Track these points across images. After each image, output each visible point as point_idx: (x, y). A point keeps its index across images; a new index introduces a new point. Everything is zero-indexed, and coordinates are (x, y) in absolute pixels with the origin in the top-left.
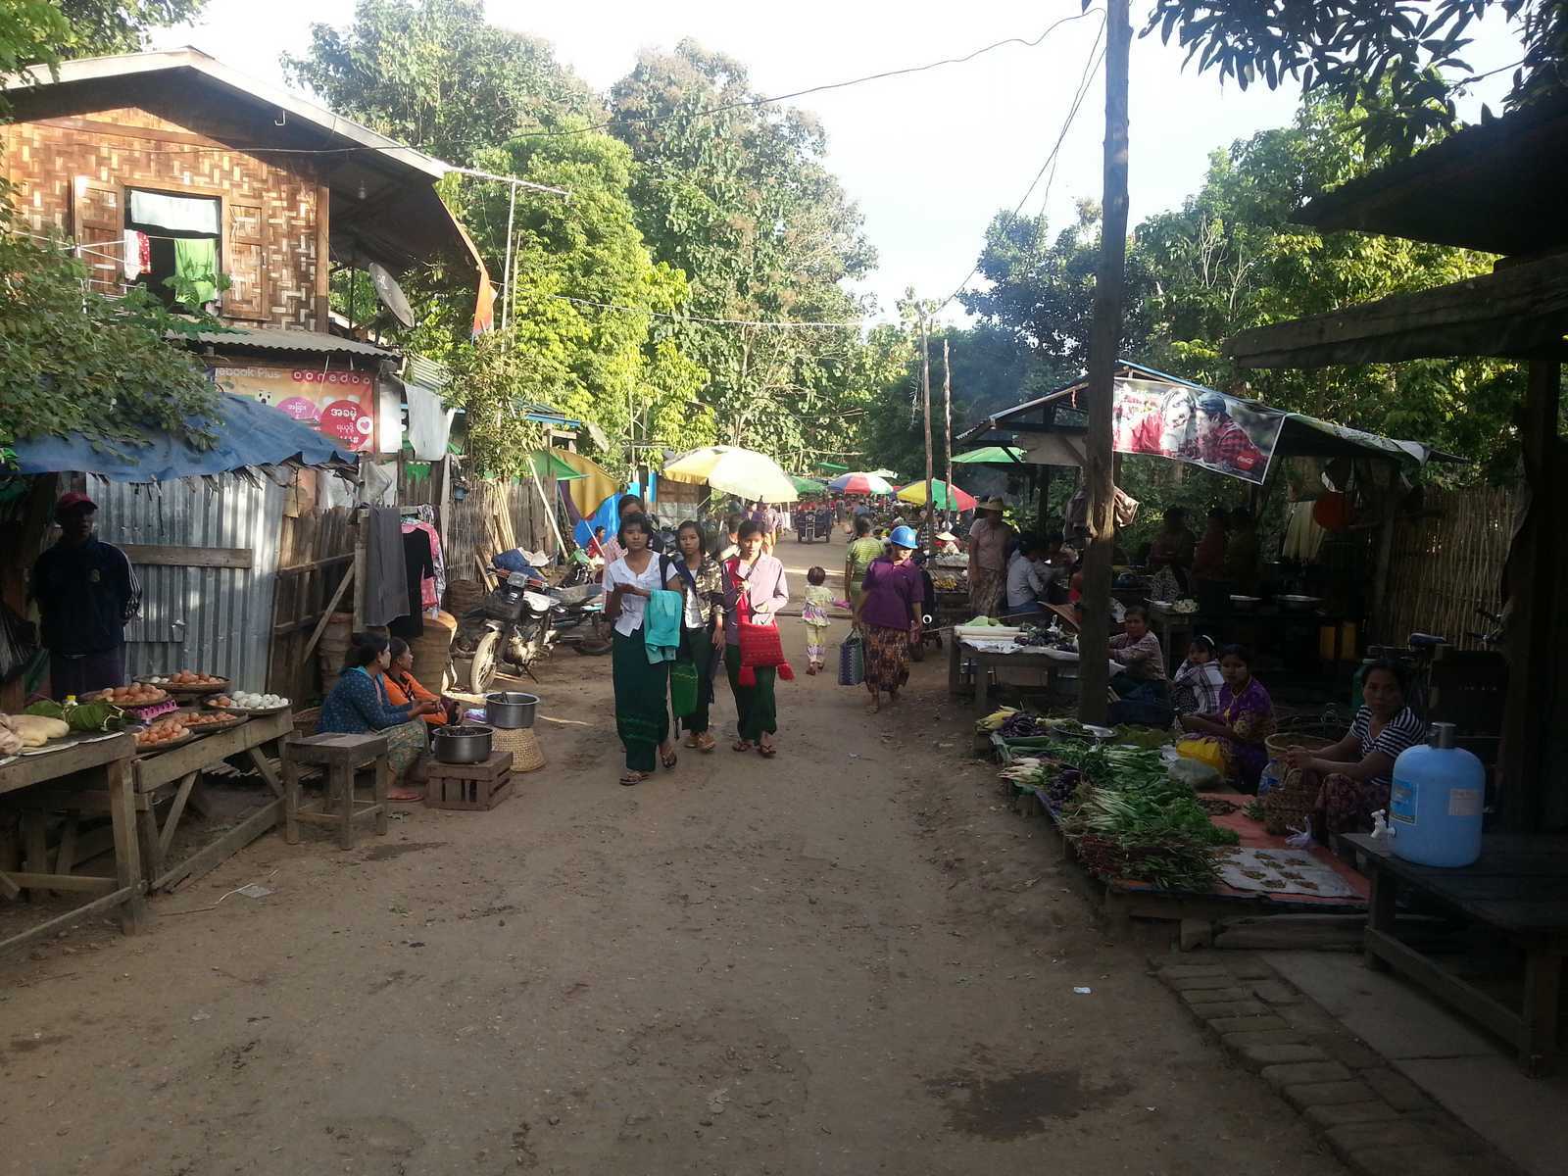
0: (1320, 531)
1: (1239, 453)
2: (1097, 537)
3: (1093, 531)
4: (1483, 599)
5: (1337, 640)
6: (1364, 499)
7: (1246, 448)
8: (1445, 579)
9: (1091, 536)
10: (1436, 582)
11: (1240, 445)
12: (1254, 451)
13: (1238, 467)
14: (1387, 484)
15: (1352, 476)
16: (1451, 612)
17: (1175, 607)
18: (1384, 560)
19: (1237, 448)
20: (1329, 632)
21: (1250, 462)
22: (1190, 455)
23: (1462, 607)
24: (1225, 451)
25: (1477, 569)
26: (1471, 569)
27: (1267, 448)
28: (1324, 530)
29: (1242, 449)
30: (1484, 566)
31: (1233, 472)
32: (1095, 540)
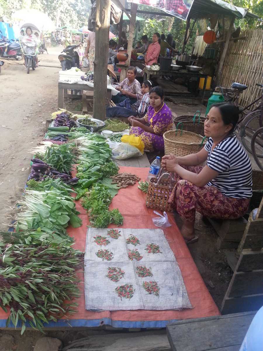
0: (206, 45)
1: (179, 7)
2: (101, 27)
3: (99, 24)
4: (256, 70)
5: (205, 83)
6: (220, 34)
7: (181, 5)
8: (243, 63)
9: (98, 26)
10: (240, 64)
11: (179, 3)
12: (184, 6)
13: (177, 12)
14: (228, 28)
15: (217, 24)
16: (243, 75)
17: (152, 68)
18: (224, 55)
19: (178, 4)
20: (202, 80)
21: (182, 11)
22: (160, 6)
23: (248, 73)
24: (174, 6)
25: (255, 59)
26: (253, 59)
27: (189, 5)
28: (207, 44)
29: (180, 5)
30: (258, 58)
31: (176, 15)
32: (100, 29)
